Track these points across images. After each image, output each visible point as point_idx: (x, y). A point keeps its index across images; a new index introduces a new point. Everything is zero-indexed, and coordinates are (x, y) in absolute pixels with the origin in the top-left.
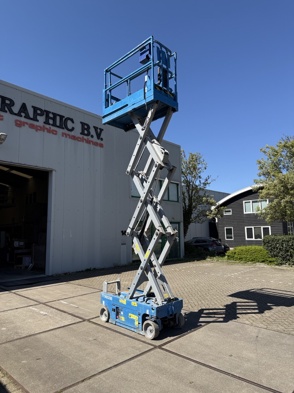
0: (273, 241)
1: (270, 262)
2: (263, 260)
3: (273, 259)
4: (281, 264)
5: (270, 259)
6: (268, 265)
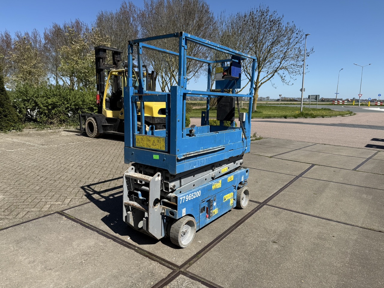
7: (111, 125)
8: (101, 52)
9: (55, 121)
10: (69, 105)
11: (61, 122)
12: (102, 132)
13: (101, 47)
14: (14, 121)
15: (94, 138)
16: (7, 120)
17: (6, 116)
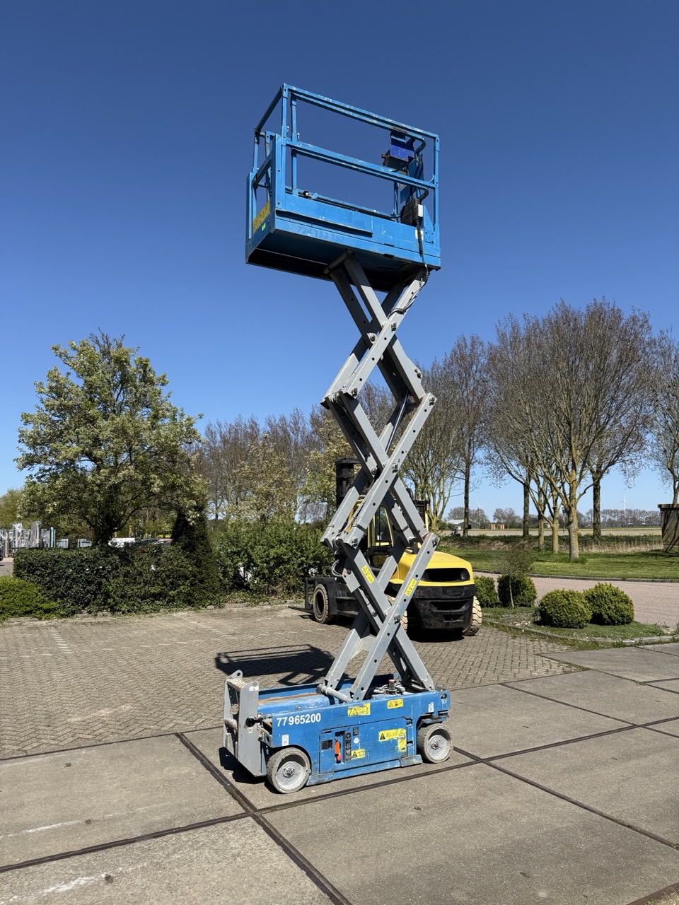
0: (56, 561)
1: (47, 611)
2: (28, 609)
3: (54, 604)
4: (73, 613)
5: (45, 606)
6: (40, 619)
7: (349, 600)
8: (344, 470)
9: (278, 588)
10: (304, 559)
11: (289, 590)
12: (335, 612)
13: (344, 462)
14: (214, 589)
15: (324, 623)
16: (204, 588)
17: (201, 581)
